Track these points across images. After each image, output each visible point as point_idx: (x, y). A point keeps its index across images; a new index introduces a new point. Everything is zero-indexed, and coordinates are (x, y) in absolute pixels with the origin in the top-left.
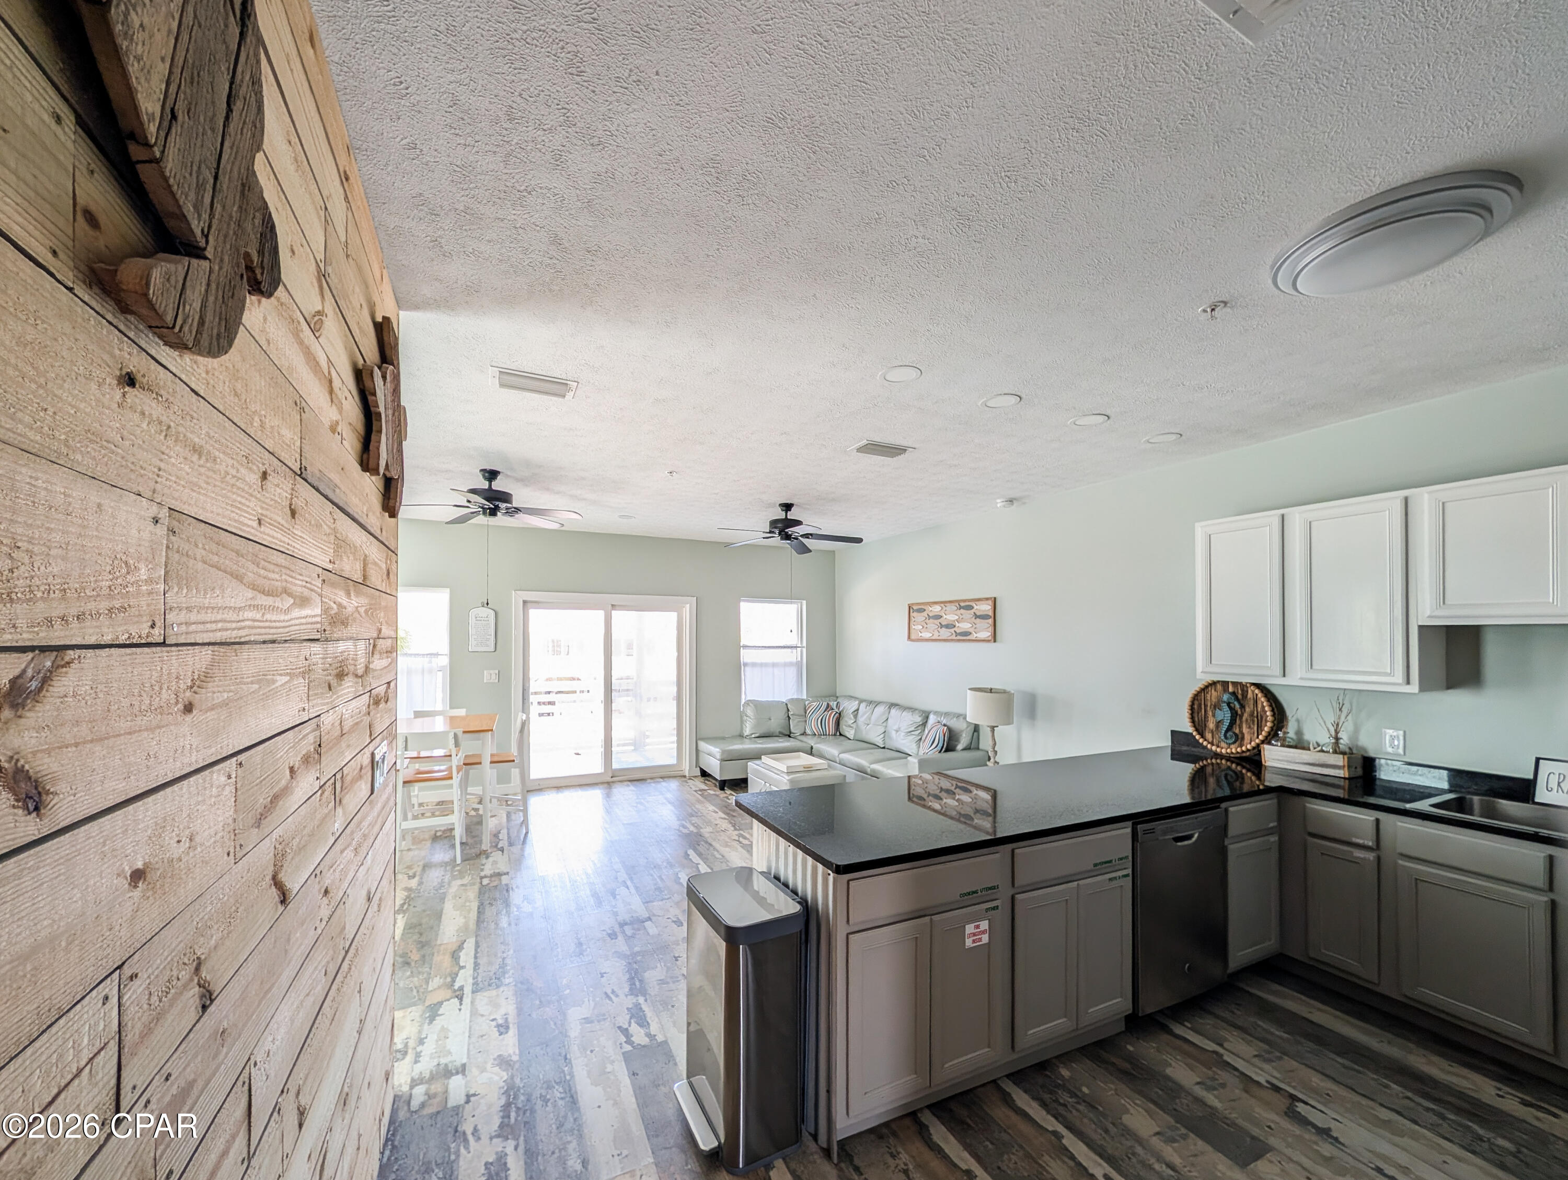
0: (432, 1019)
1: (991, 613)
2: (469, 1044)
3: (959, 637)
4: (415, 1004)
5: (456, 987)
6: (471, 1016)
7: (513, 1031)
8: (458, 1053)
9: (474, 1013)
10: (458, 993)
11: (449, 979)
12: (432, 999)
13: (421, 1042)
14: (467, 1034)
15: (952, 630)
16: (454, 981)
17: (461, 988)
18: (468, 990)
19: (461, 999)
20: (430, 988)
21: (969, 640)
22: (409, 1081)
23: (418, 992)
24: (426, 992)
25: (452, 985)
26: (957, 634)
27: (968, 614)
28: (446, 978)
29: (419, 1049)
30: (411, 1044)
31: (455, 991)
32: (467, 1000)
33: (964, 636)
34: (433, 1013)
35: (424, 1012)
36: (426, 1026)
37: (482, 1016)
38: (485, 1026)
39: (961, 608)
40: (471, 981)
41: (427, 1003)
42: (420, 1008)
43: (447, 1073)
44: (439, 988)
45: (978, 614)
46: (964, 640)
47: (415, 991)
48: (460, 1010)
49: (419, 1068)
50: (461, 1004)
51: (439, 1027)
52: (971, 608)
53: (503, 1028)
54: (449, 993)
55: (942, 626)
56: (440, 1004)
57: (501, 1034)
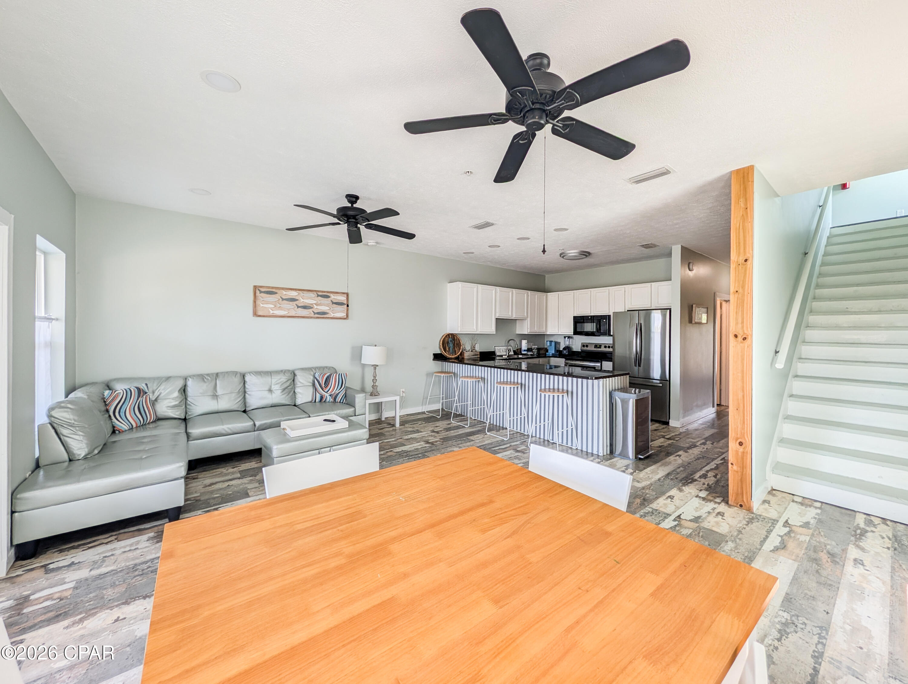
0: (699, 517)
1: (345, 302)
2: (689, 501)
3: (317, 316)
4: (704, 528)
5: (677, 522)
6: (680, 508)
7: (668, 494)
8: (696, 502)
9: (678, 508)
10: (679, 520)
11: (677, 528)
12: (694, 525)
13: (709, 513)
14: (687, 504)
15: (311, 310)
16: (676, 526)
17: (675, 520)
18: (673, 517)
19: (679, 517)
20: (691, 531)
21: (328, 318)
22: (721, 505)
23: (699, 533)
24: (694, 530)
25: (678, 524)
26: (315, 313)
27: (327, 301)
28: (678, 530)
29: (712, 511)
30: (714, 515)
31: (679, 521)
32: (677, 514)
33: (322, 315)
34: (696, 519)
35: (701, 522)
36: (704, 516)
37: (675, 505)
38: (676, 501)
39: (318, 296)
40: (667, 520)
41: (697, 525)
42: (702, 525)
43: (704, 499)
44: (686, 528)
45: (334, 301)
46: (323, 318)
47: (701, 534)
48: (683, 513)
49: (716, 506)
50: (681, 515)
51: (698, 513)
52: (328, 297)
53: (671, 497)
54: (683, 522)
55: (298, 307)
56: (690, 521)
57: (673, 497)
